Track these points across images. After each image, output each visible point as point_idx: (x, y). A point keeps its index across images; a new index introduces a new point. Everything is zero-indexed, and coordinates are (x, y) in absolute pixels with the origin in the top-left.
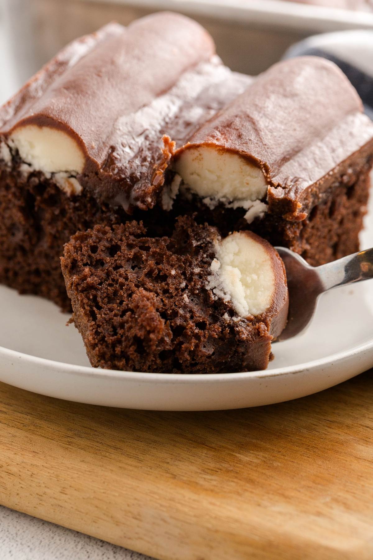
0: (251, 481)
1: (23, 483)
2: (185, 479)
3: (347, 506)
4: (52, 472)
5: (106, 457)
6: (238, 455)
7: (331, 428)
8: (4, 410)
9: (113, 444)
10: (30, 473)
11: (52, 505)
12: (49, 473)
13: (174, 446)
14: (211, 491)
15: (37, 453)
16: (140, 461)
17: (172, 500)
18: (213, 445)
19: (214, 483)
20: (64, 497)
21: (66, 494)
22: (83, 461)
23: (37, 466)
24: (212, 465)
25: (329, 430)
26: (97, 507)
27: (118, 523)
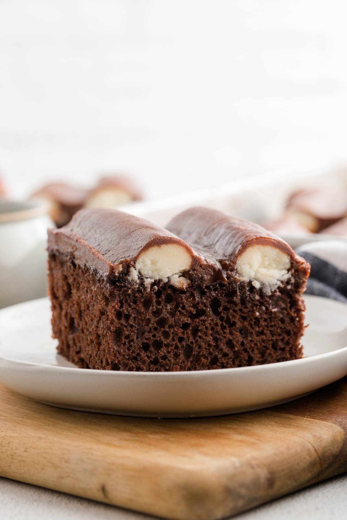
0: (149, 444)
1: (3, 448)
2: (105, 442)
5: (59, 433)
6: (148, 435)
7: (221, 429)
9: (68, 429)
10: (8, 442)
12: (20, 440)
13: (109, 431)
14: (120, 447)
16: (81, 435)
17: (90, 449)
18: (135, 432)
19: (124, 444)
20: (26, 454)
23: (13, 437)
26: (44, 458)
27: (55, 467)
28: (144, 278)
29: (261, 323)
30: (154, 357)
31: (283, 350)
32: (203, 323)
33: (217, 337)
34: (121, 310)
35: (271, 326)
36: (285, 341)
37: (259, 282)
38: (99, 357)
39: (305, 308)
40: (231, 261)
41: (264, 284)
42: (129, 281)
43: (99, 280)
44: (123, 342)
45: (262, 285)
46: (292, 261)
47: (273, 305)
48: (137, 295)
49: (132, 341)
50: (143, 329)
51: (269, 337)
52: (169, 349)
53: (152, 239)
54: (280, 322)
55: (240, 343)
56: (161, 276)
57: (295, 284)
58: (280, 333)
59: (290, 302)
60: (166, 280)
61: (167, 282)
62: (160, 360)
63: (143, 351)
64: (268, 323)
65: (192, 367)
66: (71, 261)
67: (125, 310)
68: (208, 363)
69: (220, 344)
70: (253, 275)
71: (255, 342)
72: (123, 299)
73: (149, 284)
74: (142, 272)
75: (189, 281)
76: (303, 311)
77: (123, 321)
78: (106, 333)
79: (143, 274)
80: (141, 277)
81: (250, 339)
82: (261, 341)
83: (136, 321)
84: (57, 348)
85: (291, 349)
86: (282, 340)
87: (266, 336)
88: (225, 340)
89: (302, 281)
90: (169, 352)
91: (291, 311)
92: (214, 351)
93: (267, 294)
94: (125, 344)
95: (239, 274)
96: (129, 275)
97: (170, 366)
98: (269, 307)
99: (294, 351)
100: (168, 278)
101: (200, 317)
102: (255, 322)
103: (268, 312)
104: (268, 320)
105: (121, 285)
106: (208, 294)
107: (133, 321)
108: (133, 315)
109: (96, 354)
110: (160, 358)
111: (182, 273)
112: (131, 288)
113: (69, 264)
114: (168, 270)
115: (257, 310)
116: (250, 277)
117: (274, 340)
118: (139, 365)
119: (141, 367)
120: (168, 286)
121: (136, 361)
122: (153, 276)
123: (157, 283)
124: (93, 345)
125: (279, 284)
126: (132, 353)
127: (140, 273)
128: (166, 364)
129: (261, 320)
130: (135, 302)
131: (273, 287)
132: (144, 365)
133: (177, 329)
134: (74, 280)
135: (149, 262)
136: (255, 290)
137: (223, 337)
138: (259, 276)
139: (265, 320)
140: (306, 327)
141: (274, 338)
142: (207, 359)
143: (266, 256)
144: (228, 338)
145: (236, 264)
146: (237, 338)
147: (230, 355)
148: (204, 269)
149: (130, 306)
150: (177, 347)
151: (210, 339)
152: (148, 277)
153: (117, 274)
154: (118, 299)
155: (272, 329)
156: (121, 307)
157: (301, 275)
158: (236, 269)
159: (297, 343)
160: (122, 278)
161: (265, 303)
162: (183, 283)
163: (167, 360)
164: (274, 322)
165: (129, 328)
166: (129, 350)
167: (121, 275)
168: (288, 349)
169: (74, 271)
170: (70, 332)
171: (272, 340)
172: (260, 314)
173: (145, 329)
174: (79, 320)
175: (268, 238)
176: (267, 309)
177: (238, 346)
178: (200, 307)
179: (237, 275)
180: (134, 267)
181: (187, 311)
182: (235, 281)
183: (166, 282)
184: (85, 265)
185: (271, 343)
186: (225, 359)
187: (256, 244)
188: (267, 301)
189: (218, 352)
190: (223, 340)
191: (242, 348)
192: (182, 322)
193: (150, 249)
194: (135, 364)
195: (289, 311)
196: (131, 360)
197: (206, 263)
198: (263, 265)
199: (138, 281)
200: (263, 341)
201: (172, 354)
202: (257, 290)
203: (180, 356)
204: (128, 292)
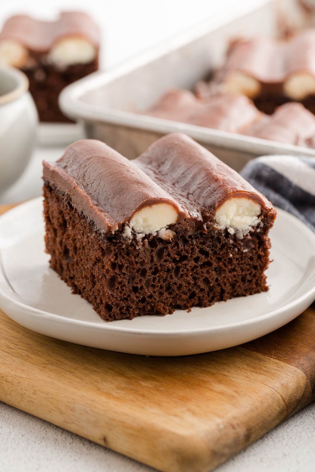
0: (143, 396)
1: (13, 387)
2: (105, 391)
3: (194, 413)
4: (30, 381)
5: (63, 376)
6: (141, 382)
7: (202, 374)
8: (13, 347)
9: (70, 370)
10: (18, 381)
11: (28, 401)
13: (106, 374)
14: (118, 399)
15: (24, 371)
16: (82, 379)
17: (93, 401)
18: (129, 376)
19: (121, 395)
20: (34, 396)
21: (36, 395)
22: (49, 377)
23: (22, 377)
24: (123, 386)
25: (201, 374)
26: (51, 403)
27: (62, 413)
28: (136, 233)
29: (233, 262)
30: (142, 297)
31: (250, 281)
32: (185, 267)
33: (196, 277)
34: (116, 262)
35: (242, 264)
36: (252, 275)
37: (233, 229)
38: (93, 293)
39: (270, 246)
40: (211, 213)
41: (237, 230)
42: (124, 238)
43: (96, 232)
44: (117, 287)
45: (236, 231)
46: (262, 209)
47: (244, 246)
48: (130, 248)
49: (124, 286)
50: (134, 275)
51: (240, 273)
52: (155, 289)
53: (145, 201)
54: (249, 260)
55: (215, 279)
56: (151, 230)
57: (263, 228)
58: (249, 268)
59: (258, 243)
60: (155, 234)
61: (156, 236)
62: (147, 299)
63: (133, 293)
64: (239, 262)
65: (174, 301)
66: (67, 201)
67: (119, 262)
68: (187, 298)
69: (198, 282)
70: (228, 223)
71: (228, 277)
72: (117, 253)
73: (141, 238)
74: (135, 229)
75: (175, 233)
76: (270, 248)
77: (117, 271)
78: (102, 278)
79: (136, 230)
80: (134, 234)
81: (223, 275)
82: (232, 276)
83: (128, 270)
84: (50, 262)
85: (257, 280)
86: (250, 274)
87: (237, 272)
88: (202, 279)
89: (269, 225)
90: (155, 292)
91: (259, 250)
92: (193, 287)
93: (240, 238)
94: (118, 289)
95: (217, 223)
96: (124, 233)
97: (155, 303)
98: (241, 248)
99: (259, 282)
100: (157, 232)
101: (182, 261)
102: (228, 262)
103: (240, 252)
104: (240, 259)
105: (116, 241)
106: (190, 242)
107: (125, 270)
108: (126, 265)
109: (91, 289)
110: (147, 297)
111: (169, 226)
112: (125, 243)
113: (66, 203)
114: (157, 226)
115: (231, 252)
116: (226, 225)
117: (244, 275)
118: (129, 304)
119: (131, 306)
120: (157, 239)
121: (127, 301)
122: (144, 231)
123: (147, 236)
124: (87, 281)
125: (251, 229)
126: (123, 295)
127: (133, 229)
128: (152, 302)
129: (233, 260)
130: (128, 254)
131: (245, 232)
132: (133, 304)
133: (163, 273)
134: (70, 218)
135: (141, 221)
136: (230, 236)
137: (201, 276)
138: (234, 224)
139: (237, 259)
140: (271, 262)
141: (244, 273)
142: (187, 295)
143: (240, 206)
144: (205, 277)
145: (216, 216)
146: (213, 276)
147: (206, 290)
148: (187, 222)
149: (123, 258)
150: (161, 287)
151: (190, 278)
152: (140, 232)
153: (113, 233)
154: (113, 253)
155: (242, 266)
156: (116, 259)
157: (269, 220)
158: (215, 220)
159: (263, 275)
160: (117, 235)
161: (238, 245)
162: (169, 235)
163: (153, 298)
164: (244, 260)
165: (122, 276)
166: (121, 293)
167: (117, 233)
168: (254, 281)
169: (70, 211)
170: (64, 257)
171: (242, 275)
172: (233, 255)
173: (136, 275)
174: (74, 253)
175: (243, 191)
176: (239, 250)
177: (213, 282)
178: (183, 253)
179: (216, 224)
180: (129, 226)
181: (171, 258)
182: (214, 229)
183: (154, 236)
184: (82, 212)
185: (240, 277)
186: (201, 293)
187: (232, 197)
188: (239, 244)
189: (196, 288)
190: (201, 279)
191: (216, 283)
192: (168, 267)
193: (143, 210)
194: (125, 303)
195: (257, 249)
196: (123, 300)
197: (190, 217)
198: (237, 214)
199: (131, 238)
200: (234, 276)
201: (157, 293)
202: (231, 236)
203: (164, 294)
204: (122, 247)
